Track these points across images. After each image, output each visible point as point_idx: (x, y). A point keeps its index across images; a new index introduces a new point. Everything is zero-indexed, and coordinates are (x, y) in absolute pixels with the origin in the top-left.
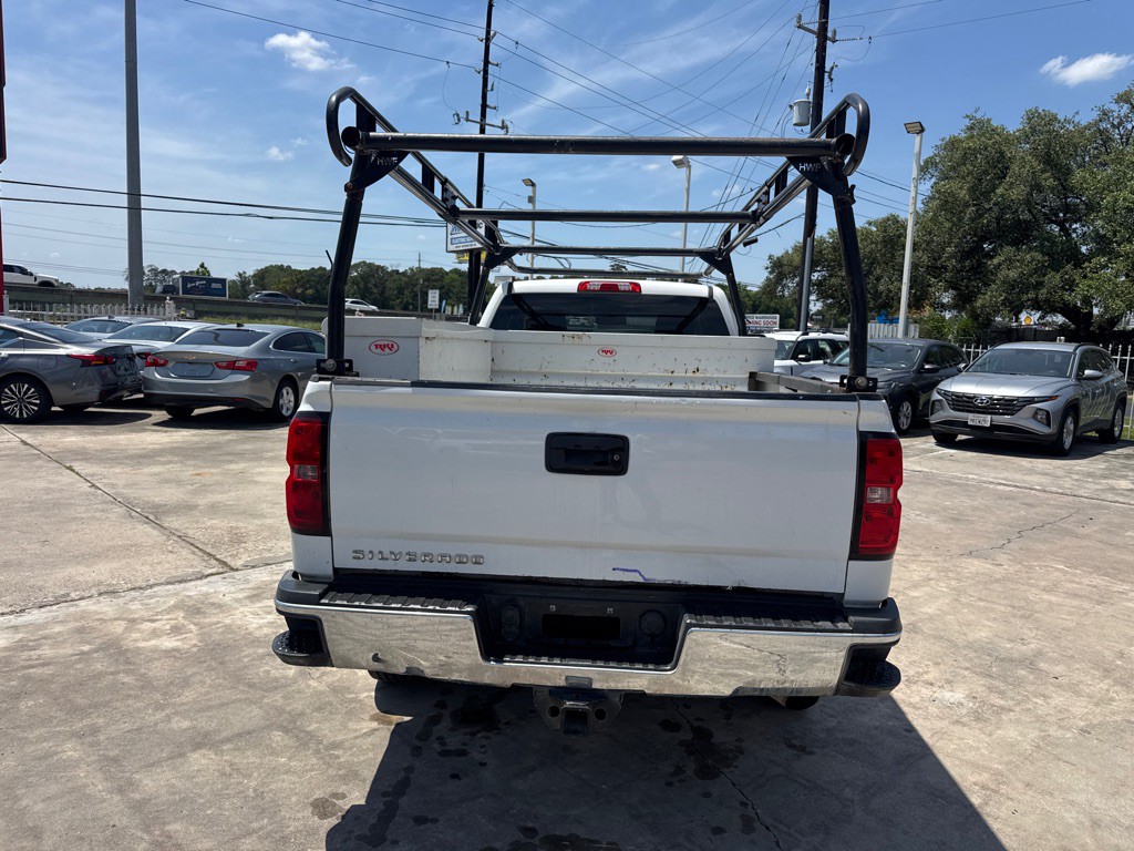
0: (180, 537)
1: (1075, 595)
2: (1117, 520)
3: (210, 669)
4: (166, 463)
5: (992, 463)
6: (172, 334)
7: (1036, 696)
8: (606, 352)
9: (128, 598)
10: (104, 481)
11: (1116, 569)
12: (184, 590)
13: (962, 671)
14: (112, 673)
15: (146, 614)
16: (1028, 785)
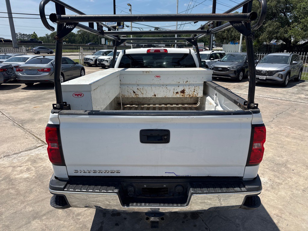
0: (29, 132)
1: (295, 138)
2: (303, 109)
3: (39, 185)
4: (25, 104)
5: (266, 90)
6: (24, 60)
7: (288, 178)
8: (157, 77)
9: (13, 158)
10: (6, 112)
11: (304, 127)
12: (31, 153)
13: (266, 170)
14: (7, 189)
15: (18, 164)
16: (290, 214)
